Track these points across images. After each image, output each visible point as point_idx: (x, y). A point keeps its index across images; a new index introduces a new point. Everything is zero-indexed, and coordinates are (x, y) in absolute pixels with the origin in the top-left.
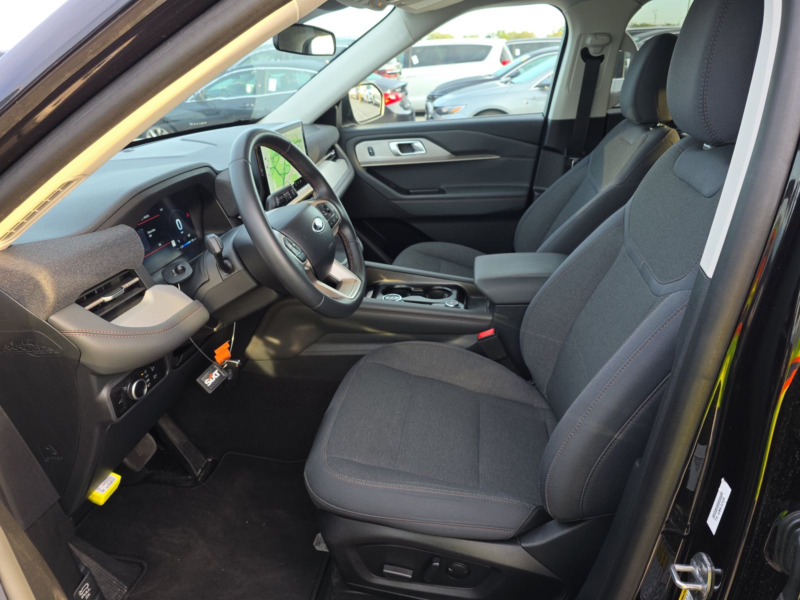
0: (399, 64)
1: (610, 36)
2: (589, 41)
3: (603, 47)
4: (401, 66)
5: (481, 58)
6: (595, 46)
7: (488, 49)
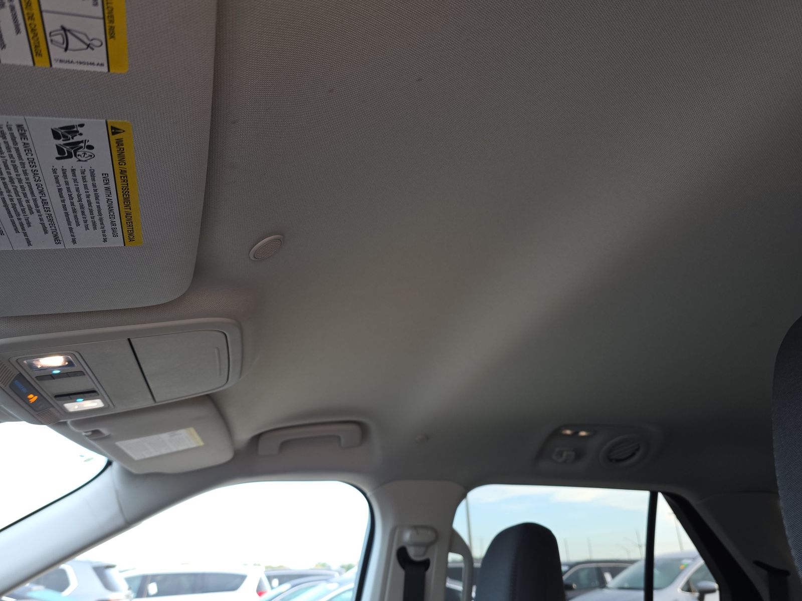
0: (130, 592)
1: (435, 531)
2: (407, 536)
3: (428, 546)
4: (133, 595)
5: (234, 588)
6: (416, 545)
7: (243, 578)
